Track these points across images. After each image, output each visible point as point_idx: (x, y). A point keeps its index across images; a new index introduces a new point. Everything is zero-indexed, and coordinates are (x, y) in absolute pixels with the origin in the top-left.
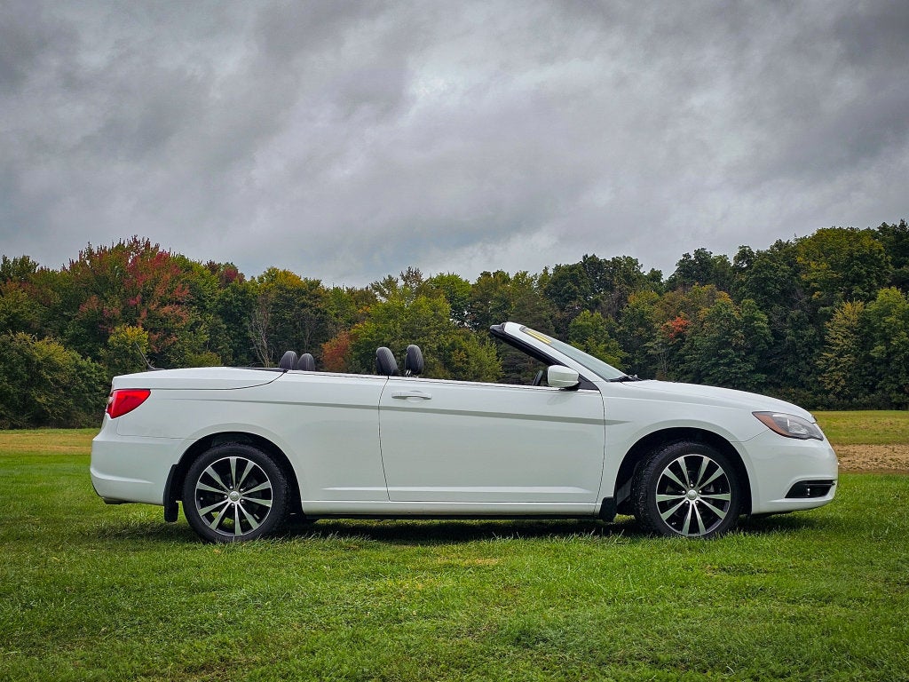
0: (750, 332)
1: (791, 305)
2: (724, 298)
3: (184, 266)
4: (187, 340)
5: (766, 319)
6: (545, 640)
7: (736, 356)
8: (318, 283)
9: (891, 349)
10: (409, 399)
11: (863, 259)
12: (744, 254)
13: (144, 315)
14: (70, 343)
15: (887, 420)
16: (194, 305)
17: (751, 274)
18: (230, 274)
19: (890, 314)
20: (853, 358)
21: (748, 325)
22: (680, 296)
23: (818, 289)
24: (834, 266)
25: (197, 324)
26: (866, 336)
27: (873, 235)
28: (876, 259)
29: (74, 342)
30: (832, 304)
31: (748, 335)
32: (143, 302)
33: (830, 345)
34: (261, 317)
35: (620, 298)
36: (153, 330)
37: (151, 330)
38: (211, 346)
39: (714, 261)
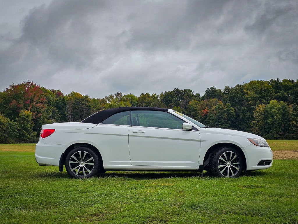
0: (229, 114)
1: (242, 106)
2: (220, 103)
3: (44, 91)
4: (45, 115)
5: (234, 109)
6: (199, 207)
7: (224, 122)
8: (88, 96)
9: (274, 120)
10: (138, 133)
11: (265, 91)
12: (227, 89)
13: (31, 106)
14: (6, 116)
15: (274, 143)
16: (47, 103)
17: (229, 95)
18: (59, 93)
19: (274, 109)
20: (262, 123)
21: (228, 112)
22: (206, 102)
23: (251, 100)
24: (256, 93)
25: (48, 110)
26: (266, 116)
27: (269, 83)
28: (270, 91)
29: (7, 115)
30: (255, 105)
31: (228, 115)
32: (31, 102)
33: (254, 118)
34: (69, 108)
35: (186, 103)
36: (34, 112)
37: (33, 111)
38: (53, 117)
39: (217, 91)
